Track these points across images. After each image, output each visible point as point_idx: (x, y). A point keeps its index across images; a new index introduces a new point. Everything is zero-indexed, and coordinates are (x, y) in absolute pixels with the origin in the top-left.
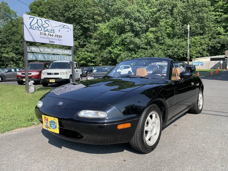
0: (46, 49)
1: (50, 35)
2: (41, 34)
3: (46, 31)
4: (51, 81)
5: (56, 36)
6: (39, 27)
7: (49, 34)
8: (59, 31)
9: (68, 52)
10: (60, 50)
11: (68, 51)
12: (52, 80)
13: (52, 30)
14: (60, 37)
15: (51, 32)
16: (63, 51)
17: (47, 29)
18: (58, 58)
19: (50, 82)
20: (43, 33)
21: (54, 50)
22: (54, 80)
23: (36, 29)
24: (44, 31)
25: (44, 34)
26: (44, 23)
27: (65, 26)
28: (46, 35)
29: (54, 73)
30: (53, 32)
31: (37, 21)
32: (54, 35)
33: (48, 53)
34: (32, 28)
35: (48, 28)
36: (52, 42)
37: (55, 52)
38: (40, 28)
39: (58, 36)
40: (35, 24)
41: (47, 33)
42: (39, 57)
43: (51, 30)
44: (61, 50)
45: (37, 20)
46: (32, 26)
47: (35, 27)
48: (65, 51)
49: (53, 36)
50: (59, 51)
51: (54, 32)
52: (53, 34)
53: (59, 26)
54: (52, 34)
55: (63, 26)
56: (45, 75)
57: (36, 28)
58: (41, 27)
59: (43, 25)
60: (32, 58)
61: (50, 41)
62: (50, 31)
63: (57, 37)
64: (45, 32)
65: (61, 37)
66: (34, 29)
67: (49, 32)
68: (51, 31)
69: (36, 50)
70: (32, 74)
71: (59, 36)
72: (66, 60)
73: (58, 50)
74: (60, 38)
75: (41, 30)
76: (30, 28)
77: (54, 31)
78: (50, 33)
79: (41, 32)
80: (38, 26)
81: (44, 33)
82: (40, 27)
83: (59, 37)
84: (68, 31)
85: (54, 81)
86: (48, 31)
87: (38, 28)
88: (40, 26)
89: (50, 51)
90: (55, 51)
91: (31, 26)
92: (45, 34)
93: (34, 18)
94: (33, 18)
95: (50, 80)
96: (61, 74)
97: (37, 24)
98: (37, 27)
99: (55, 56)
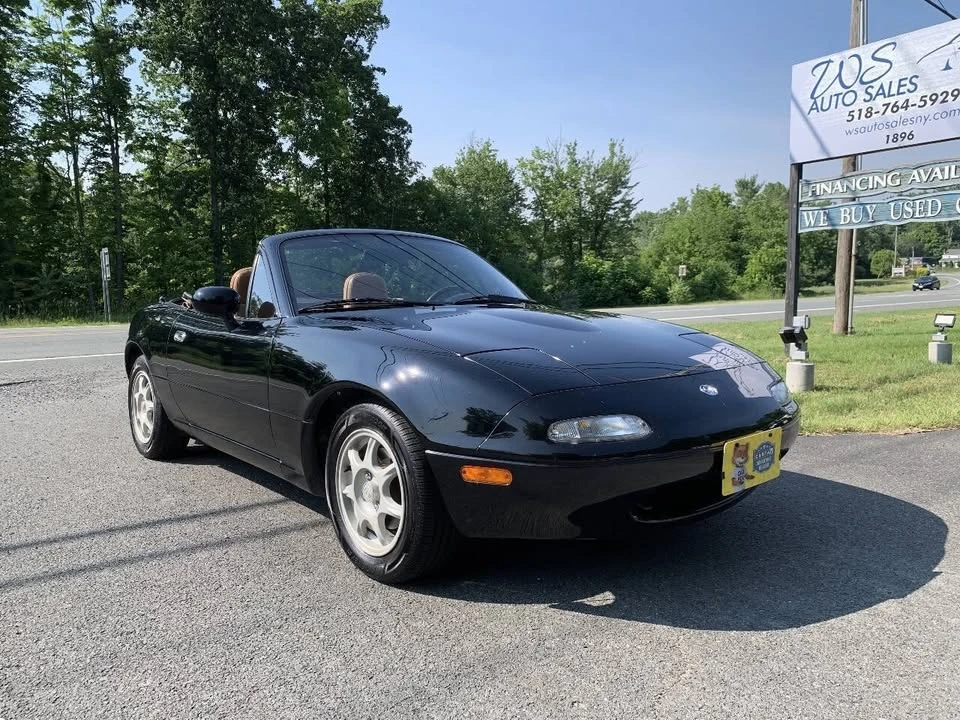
0: (871, 179)
1: (894, 106)
2: (850, 118)
3: (877, 94)
5: (922, 103)
6: (845, 91)
7: (888, 105)
8: (948, 67)
10: (947, 169)
13: (903, 83)
14: (949, 97)
15: (902, 89)
17: (882, 87)
18: (934, 208)
20: (860, 110)
21: (915, 172)
23: (833, 103)
24: (868, 97)
25: (864, 112)
26: (867, 62)
28: (874, 115)
30: (909, 86)
31: (837, 71)
32: (915, 98)
34: (819, 106)
35: (885, 81)
36: (900, 139)
37: (918, 180)
38: (846, 96)
39: (934, 101)
41: (879, 103)
42: (843, 216)
43: (901, 80)
44: (954, 167)
45: (842, 64)
46: (819, 100)
47: (831, 96)
49: (907, 107)
50: (942, 171)
51: (912, 88)
52: (907, 100)
53: (949, 44)
54: (901, 100)
58: (857, 87)
59: (864, 73)
60: (813, 223)
61: (891, 138)
62: (894, 90)
63: (929, 102)
64: (869, 104)
66: (825, 107)
67: (889, 96)
68: (900, 86)
71: (941, 98)
73: (937, 170)
74: (949, 105)
76: (812, 109)
77: (914, 80)
78: (892, 100)
80: (841, 90)
81: (865, 107)
82: (851, 89)
83: (943, 101)
86: (884, 94)
87: (841, 97)
89: (890, 183)
90: (917, 178)
91: (815, 102)
92: (869, 113)
93: (830, 61)
94: (825, 65)
97: (838, 84)
98: (837, 95)
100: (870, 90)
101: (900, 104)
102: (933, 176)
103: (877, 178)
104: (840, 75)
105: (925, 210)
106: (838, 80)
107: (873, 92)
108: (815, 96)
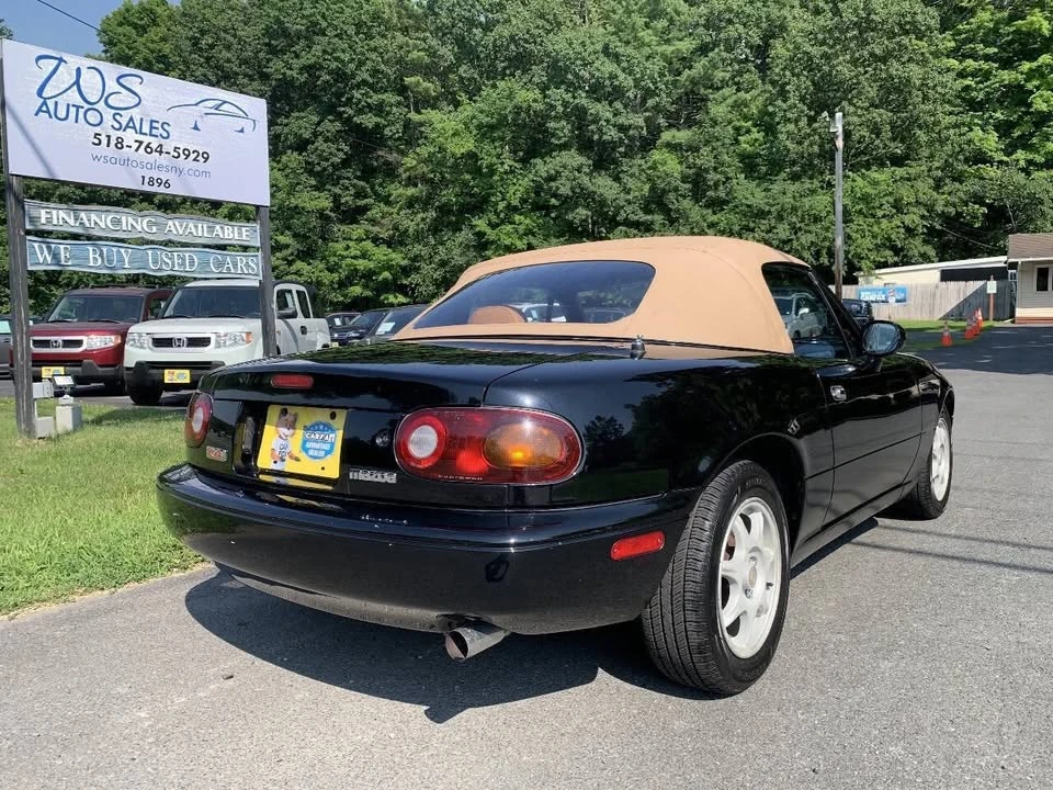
0: (124, 219)
1: (148, 146)
2: (97, 141)
3: (127, 126)
4: (170, 377)
5: (176, 155)
6: (87, 106)
7: (141, 143)
8: (196, 128)
9: (240, 234)
10: (200, 226)
11: (244, 229)
12: (177, 371)
13: (155, 125)
14: (200, 158)
15: (154, 131)
16: (218, 227)
17: (131, 119)
18: (192, 263)
19: (166, 381)
20: (109, 137)
21: (170, 223)
22: (187, 372)
24: (117, 126)
25: (113, 141)
26: (112, 86)
27: (225, 107)
28: (125, 149)
29: (184, 337)
30: (161, 131)
31: (75, 79)
32: (169, 146)
33: (139, 235)
35: (136, 113)
36: (156, 184)
37: (175, 232)
38: (89, 113)
39: (188, 156)
40: (64, 92)
41: (130, 137)
42: (91, 256)
43: (152, 121)
44: (205, 226)
45: (78, 70)
46: (51, 104)
47: (68, 105)
48: (226, 227)
49: (161, 152)
50: (196, 227)
51: (165, 135)
52: (161, 146)
53: (196, 105)
54: (155, 143)
55: (212, 103)
56: (142, 347)
57: (73, 110)
58: (101, 106)
59: (109, 96)
60: (49, 259)
61: (147, 180)
62: (146, 129)
63: (183, 157)
64: (120, 134)
65: (207, 159)
66: (62, 114)
67: (141, 133)
68: (152, 128)
69: (71, 222)
70: (85, 343)
71: (193, 156)
72: (232, 271)
73: (191, 225)
74: (201, 165)
75: (97, 122)
76: (40, 110)
78: (146, 139)
79: (97, 130)
80: (79, 101)
81: (114, 135)
83: (195, 160)
84: (242, 131)
85: (184, 377)
86: (134, 128)
87: (81, 111)
88: (93, 99)
89: (146, 229)
90: (173, 228)
91: (45, 103)
92: (120, 144)
95: (166, 371)
96: (218, 346)
97: (77, 93)
98: (78, 107)
99: (175, 254)
100: (118, 117)
101: (154, 146)
102: (188, 230)
103: (130, 220)
104: (77, 83)
105: (183, 264)
106: (75, 87)
107: (124, 122)
108: (44, 95)
